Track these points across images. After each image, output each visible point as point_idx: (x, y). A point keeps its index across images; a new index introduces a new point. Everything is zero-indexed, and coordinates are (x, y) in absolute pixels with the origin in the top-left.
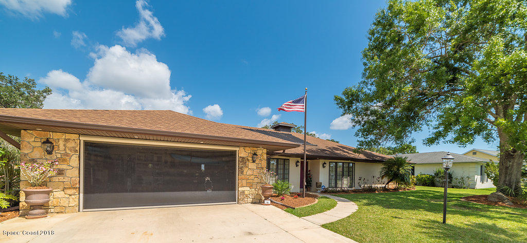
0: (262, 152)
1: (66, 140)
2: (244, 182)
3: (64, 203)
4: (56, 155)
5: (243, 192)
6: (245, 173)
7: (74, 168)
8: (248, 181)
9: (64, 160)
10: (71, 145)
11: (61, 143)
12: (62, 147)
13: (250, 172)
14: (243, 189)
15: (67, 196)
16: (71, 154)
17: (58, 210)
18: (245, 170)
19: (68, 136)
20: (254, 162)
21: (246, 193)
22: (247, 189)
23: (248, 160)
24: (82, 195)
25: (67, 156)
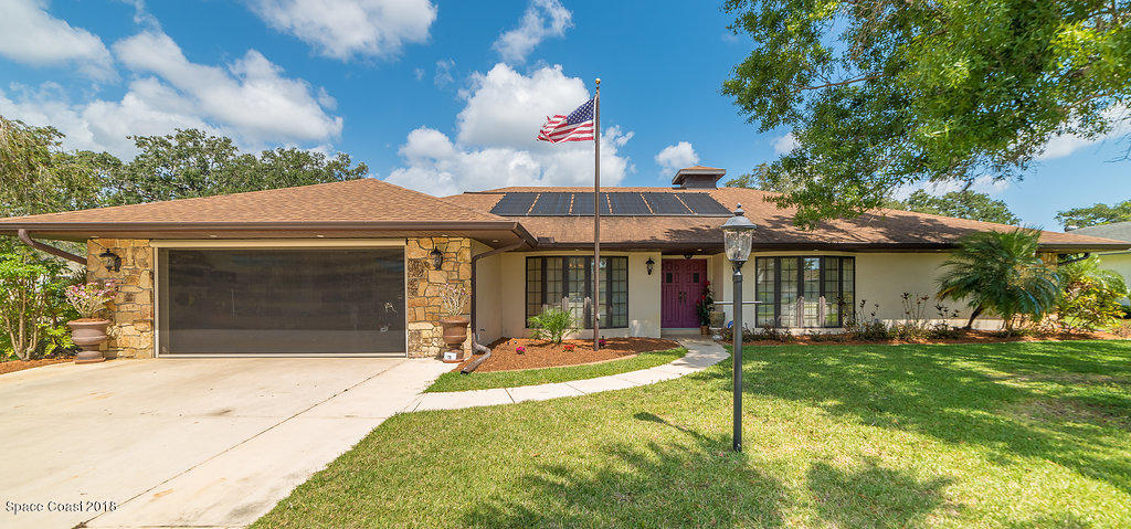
0: (460, 248)
1: (135, 250)
2: (420, 311)
3: (134, 342)
4: (125, 272)
5: (419, 332)
6: (420, 293)
7: (144, 290)
8: (431, 310)
9: (133, 280)
10: (140, 256)
11: (129, 254)
12: (130, 260)
13: (430, 291)
14: (419, 326)
15: (138, 333)
16: (141, 269)
17: (127, 353)
18: (422, 286)
19: (137, 243)
20: (438, 267)
21: (425, 334)
22: (426, 328)
23: (427, 265)
24: (157, 331)
25: (136, 272)
